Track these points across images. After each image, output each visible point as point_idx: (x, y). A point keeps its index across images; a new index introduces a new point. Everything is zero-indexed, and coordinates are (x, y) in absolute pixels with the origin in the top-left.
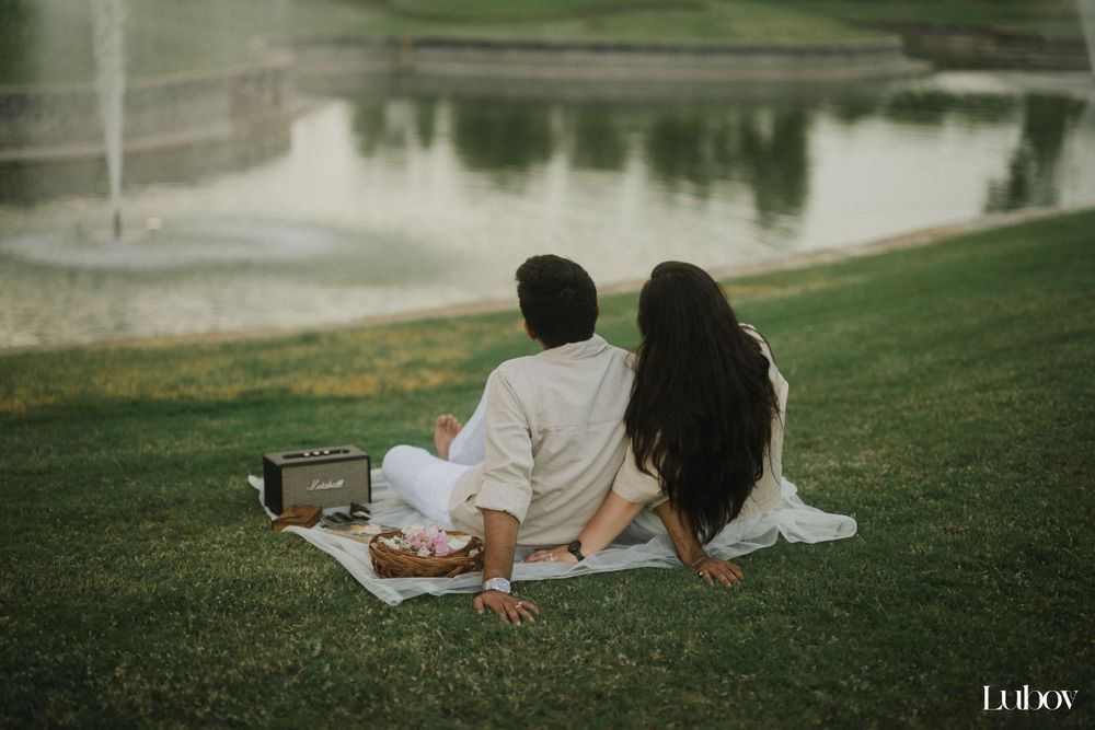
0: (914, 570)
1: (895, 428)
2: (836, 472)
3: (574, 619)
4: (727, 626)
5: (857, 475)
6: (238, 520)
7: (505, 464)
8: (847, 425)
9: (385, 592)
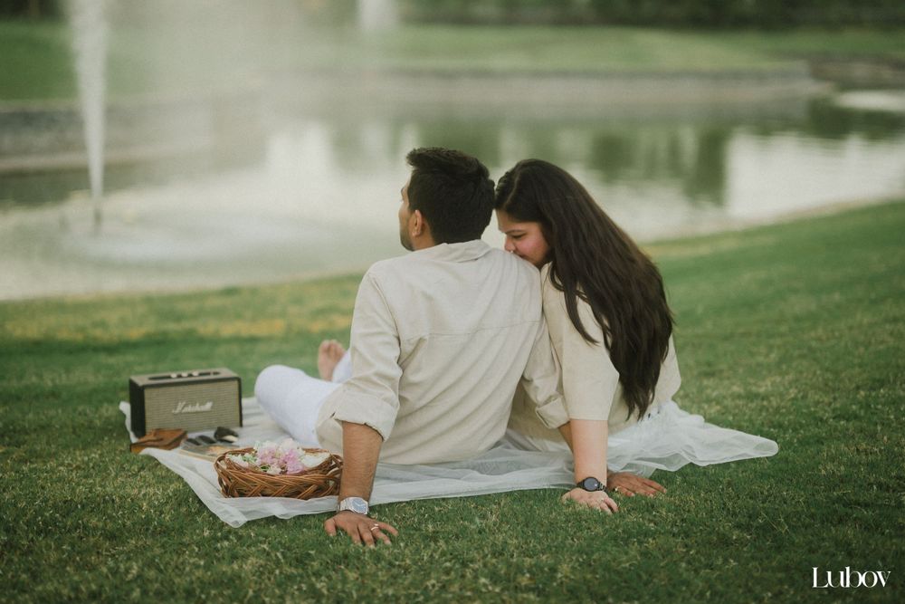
0: (824, 491)
1: (803, 356)
2: (739, 396)
3: (436, 541)
4: (609, 549)
5: (763, 399)
6: (97, 444)
7: (369, 372)
8: (752, 354)
9: (226, 512)
